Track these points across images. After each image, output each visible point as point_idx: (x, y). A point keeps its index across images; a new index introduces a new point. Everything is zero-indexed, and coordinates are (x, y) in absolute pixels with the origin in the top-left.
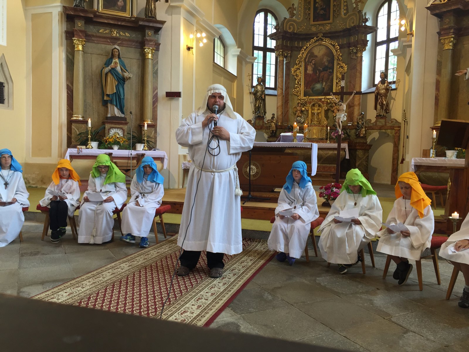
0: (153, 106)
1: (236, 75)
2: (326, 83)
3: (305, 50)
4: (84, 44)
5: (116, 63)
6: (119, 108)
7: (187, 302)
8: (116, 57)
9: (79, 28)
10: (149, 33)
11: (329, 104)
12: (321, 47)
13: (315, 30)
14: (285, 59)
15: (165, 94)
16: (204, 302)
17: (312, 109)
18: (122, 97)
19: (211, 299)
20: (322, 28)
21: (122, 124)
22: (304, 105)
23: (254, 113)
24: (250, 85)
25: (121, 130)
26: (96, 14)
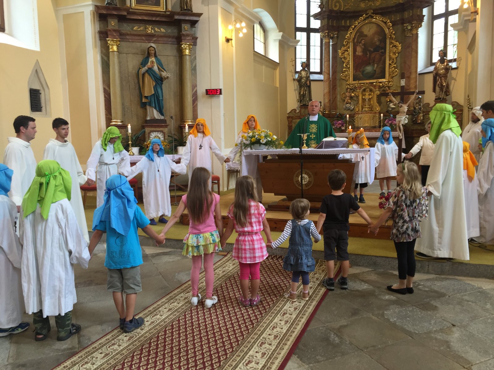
0: (193, 105)
1: (278, 62)
2: (378, 64)
3: (353, 29)
4: (119, 44)
5: (153, 62)
6: (158, 110)
7: (250, 348)
8: (152, 55)
9: (112, 28)
10: (186, 27)
11: (381, 88)
12: (371, 25)
13: (364, 7)
14: (331, 41)
15: (205, 91)
16: (267, 348)
17: (363, 95)
18: (161, 98)
19: (275, 343)
20: (371, 4)
21: (162, 127)
22: (353, 90)
23: (298, 102)
24: (293, 71)
25: (162, 134)
26: (129, 11)
